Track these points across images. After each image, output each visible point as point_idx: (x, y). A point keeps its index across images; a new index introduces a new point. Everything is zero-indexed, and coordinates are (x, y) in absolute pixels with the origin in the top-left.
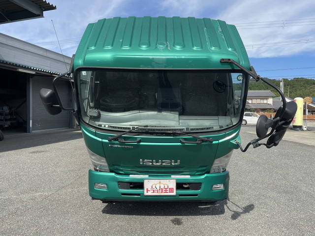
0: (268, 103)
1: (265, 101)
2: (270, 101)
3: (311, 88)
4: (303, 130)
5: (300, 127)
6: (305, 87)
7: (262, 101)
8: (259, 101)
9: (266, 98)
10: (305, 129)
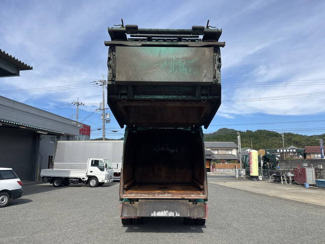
0: (233, 154)
1: (230, 153)
2: (234, 152)
3: (273, 140)
4: (259, 180)
5: (257, 177)
6: (268, 139)
7: (227, 152)
8: (224, 152)
9: (231, 149)
10: (261, 179)
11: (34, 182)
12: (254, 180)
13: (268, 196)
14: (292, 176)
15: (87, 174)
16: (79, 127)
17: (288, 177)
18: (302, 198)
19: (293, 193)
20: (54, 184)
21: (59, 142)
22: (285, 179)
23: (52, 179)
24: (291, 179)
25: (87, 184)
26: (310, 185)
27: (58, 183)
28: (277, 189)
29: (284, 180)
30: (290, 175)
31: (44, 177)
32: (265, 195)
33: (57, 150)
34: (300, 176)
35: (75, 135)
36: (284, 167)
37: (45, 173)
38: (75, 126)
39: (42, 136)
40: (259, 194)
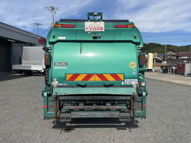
5: (151, 70)
6: (155, 48)
10: (154, 71)
11: (11, 73)
12: (149, 72)
13: (163, 81)
14: (175, 69)
15: (43, 68)
16: (37, 38)
17: (173, 69)
18: (186, 82)
19: (178, 79)
20: (22, 74)
21: (24, 47)
22: (171, 70)
23: (20, 71)
24: (174, 71)
25: (43, 74)
26: (187, 74)
27: (24, 74)
28: (167, 77)
29: (170, 72)
30: (174, 68)
31: (15, 70)
32: (161, 81)
33: (23, 53)
34: (181, 68)
35: (36, 44)
36: (170, 63)
37: (15, 67)
38: (35, 38)
39: (13, 44)
40: (157, 80)
